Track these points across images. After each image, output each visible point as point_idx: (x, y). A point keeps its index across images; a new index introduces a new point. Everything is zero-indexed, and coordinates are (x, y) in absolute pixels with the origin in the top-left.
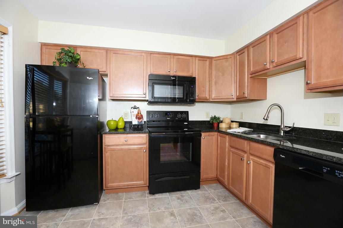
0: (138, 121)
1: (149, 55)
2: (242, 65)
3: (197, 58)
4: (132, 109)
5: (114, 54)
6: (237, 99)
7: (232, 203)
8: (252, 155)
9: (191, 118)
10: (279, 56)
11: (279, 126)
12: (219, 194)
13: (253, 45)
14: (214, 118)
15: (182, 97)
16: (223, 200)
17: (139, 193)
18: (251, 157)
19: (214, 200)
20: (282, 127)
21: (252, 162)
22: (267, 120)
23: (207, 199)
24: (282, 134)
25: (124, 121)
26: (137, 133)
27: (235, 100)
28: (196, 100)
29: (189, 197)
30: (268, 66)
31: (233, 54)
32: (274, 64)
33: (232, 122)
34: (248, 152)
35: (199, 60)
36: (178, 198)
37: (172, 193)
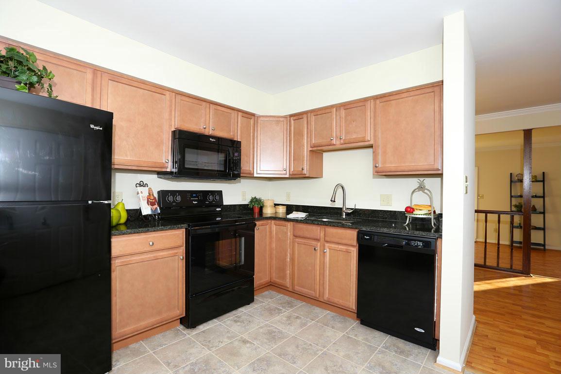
0: (151, 209)
1: (174, 97)
2: (299, 134)
3: (240, 114)
4: (138, 187)
5: (109, 81)
6: (290, 175)
7: (300, 307)
8: (327, 242)
9: (226, 202)
10: (347, 133)
11: (341, 209)
12: (280, 302)
13: (315, 114)
14: (255, 200)
15: (223, 169)
16: (289, 307)
17: (169, 334)
18: (327, 245)
19: (279, 310)
20: (344, 209)
21: (328, 250)
22: (334, 201)
23: (271, 311)
24: (344, 217)
25: (126, 209)
26: (170, 229)
27: (287, 176)
28: (241, 175)
29: (247, 316)
30: (334, 142)
31: (285, 117)
32: (342, 141)
33: (276, 205)
34: (322, 240)
35: (242, 116)
36: (236, 321)
37: (221, 318)
